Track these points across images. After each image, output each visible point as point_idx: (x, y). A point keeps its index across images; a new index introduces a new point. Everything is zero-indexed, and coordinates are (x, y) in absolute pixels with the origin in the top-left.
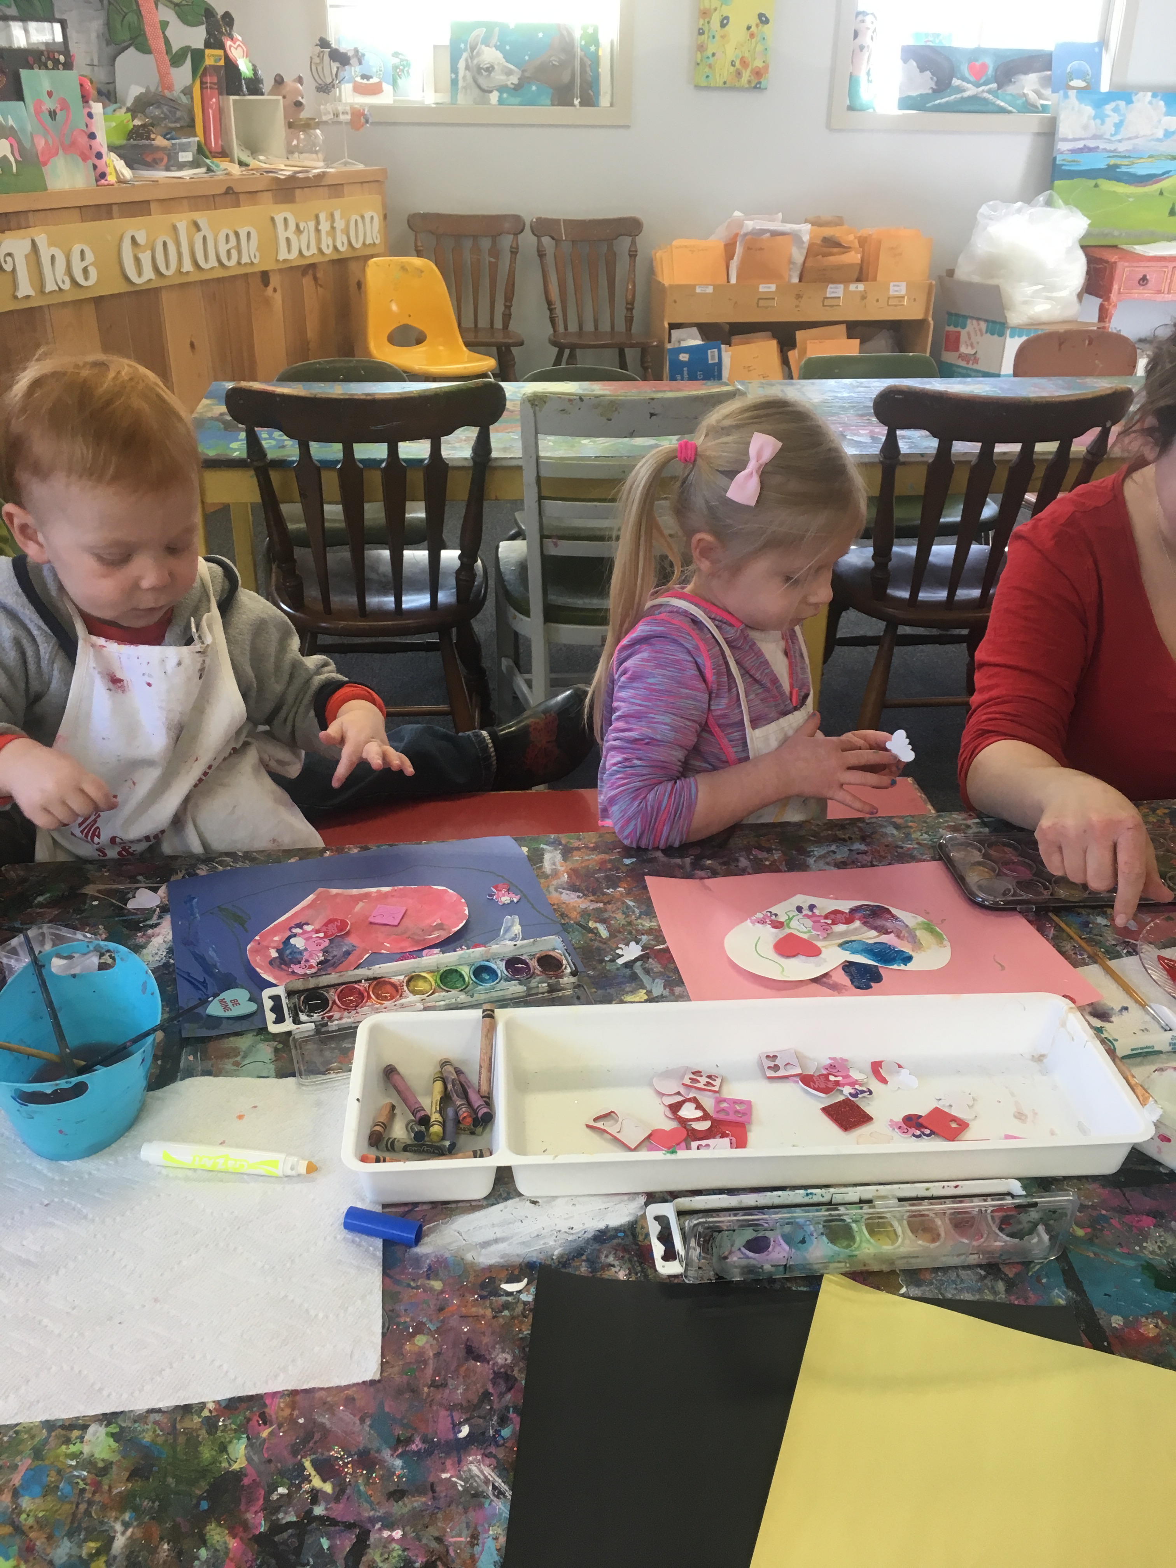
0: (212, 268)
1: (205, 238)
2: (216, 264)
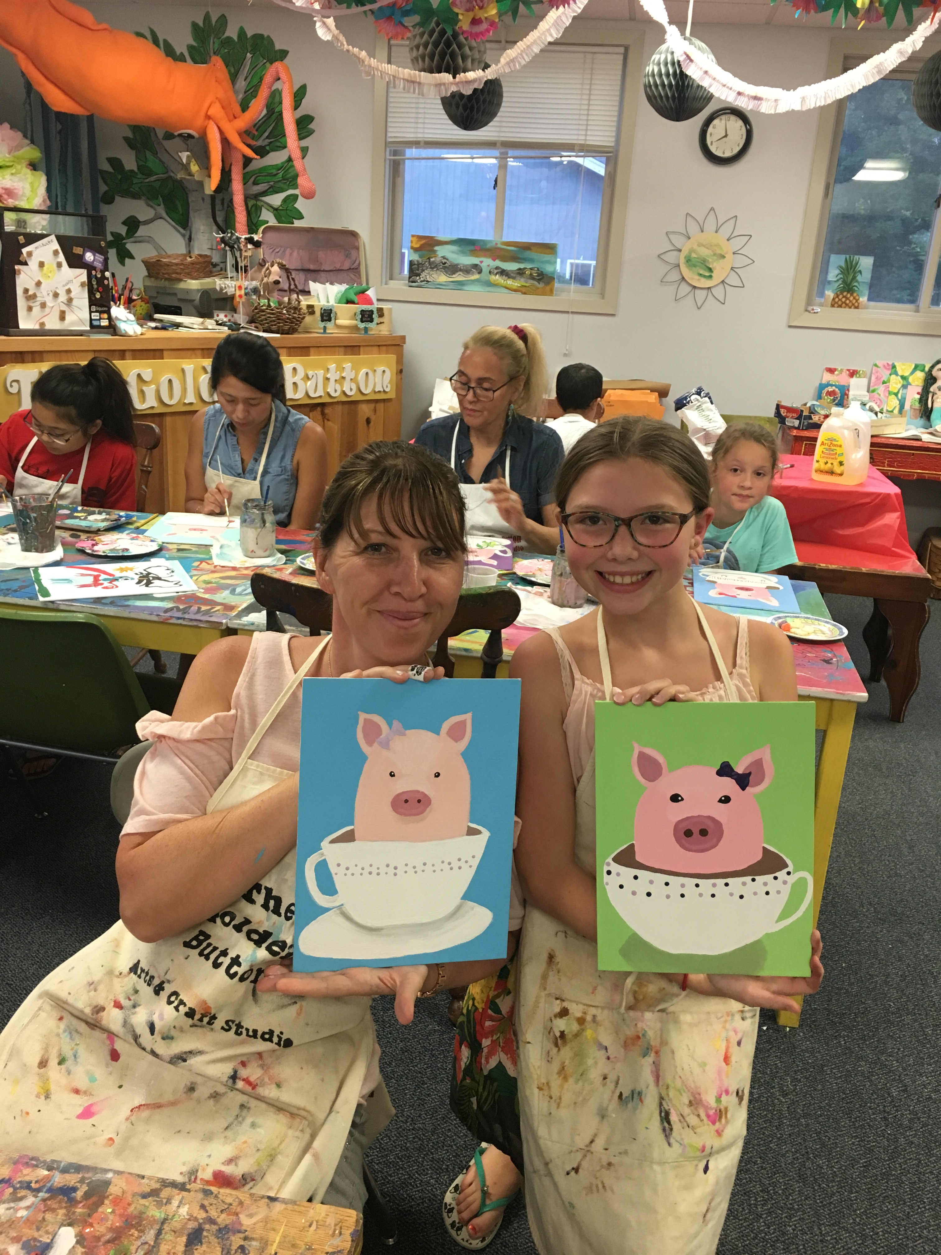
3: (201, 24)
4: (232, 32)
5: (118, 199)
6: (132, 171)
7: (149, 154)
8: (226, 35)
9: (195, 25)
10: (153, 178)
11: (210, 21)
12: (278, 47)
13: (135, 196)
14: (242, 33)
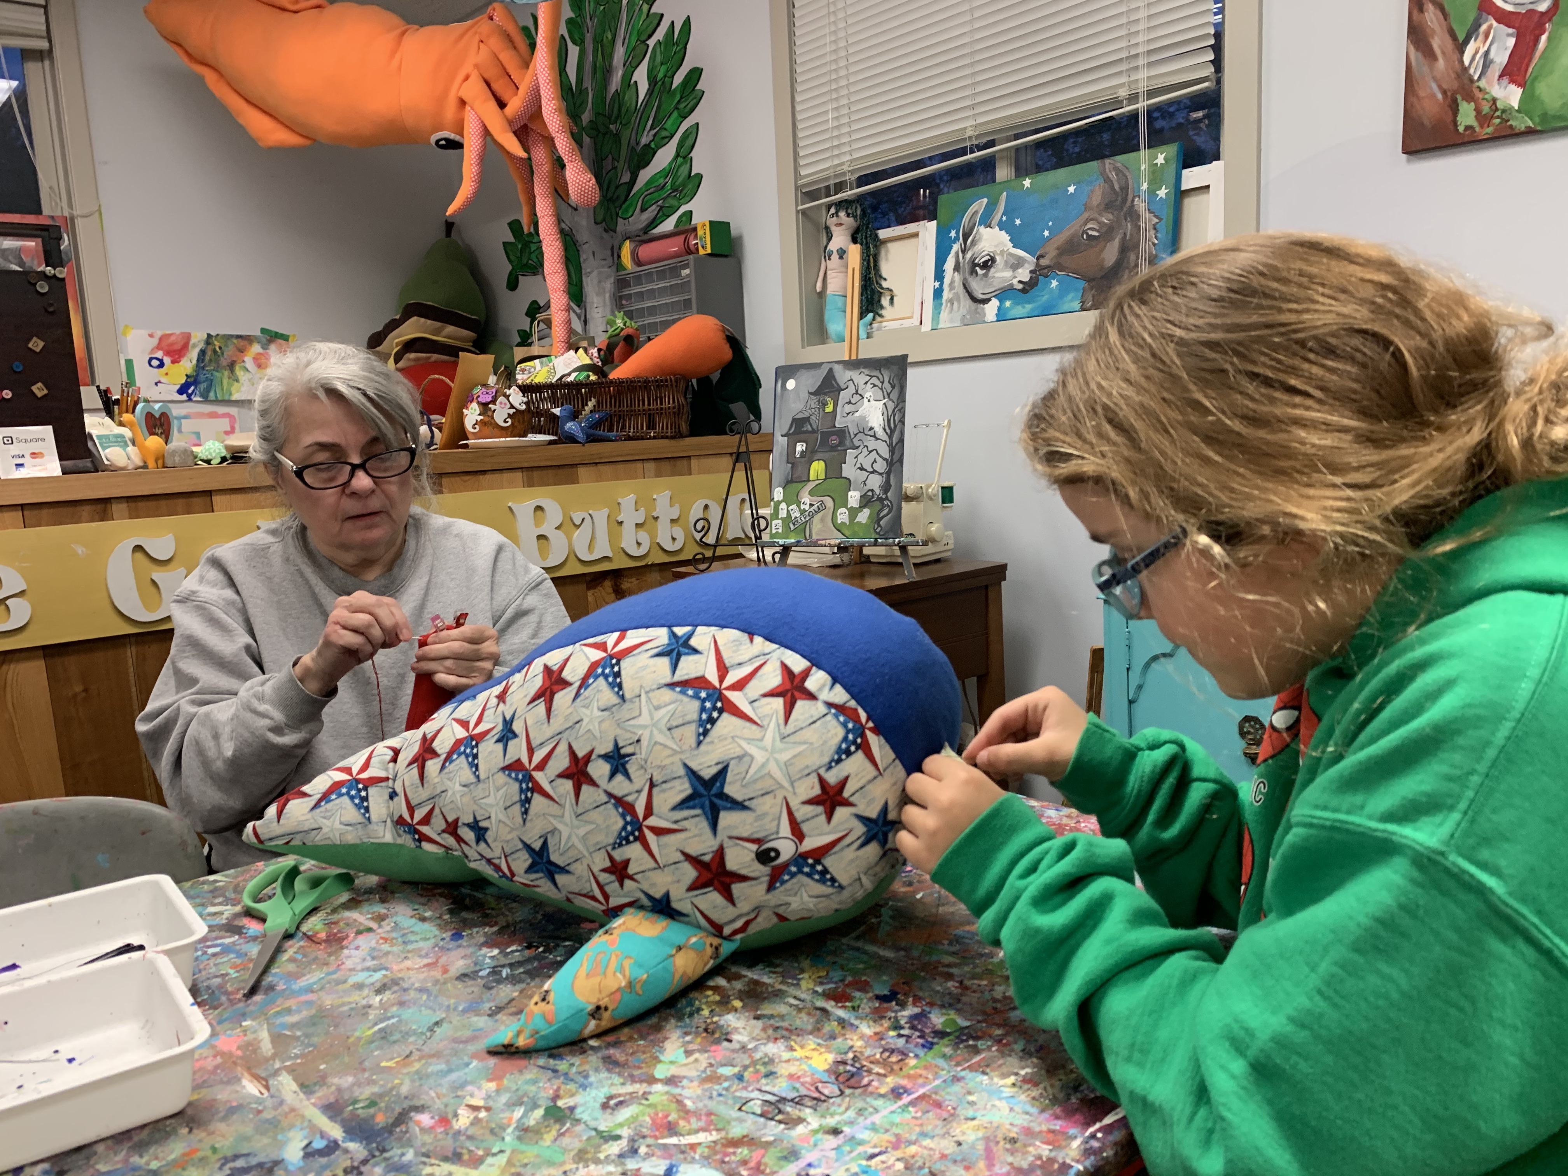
5: (521, 280)
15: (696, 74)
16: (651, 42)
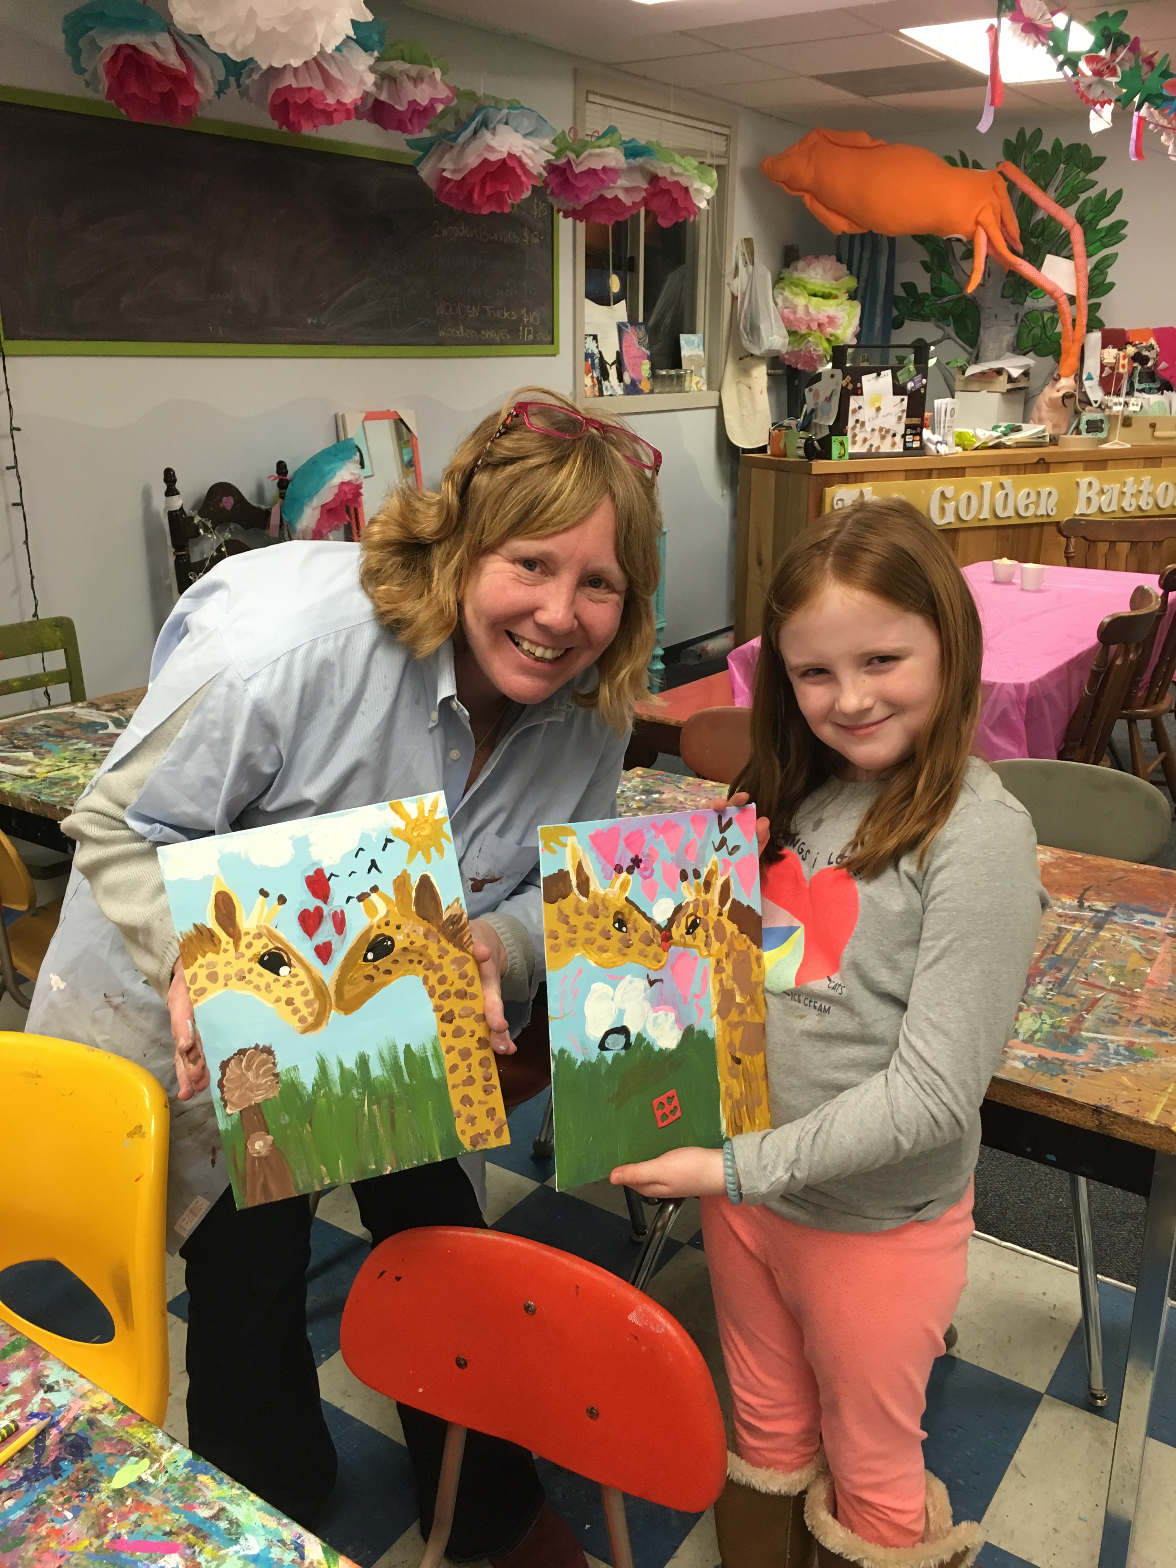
0: (1010, 517)
1: (1007, 495)
2: (1013, 514)
3: (1014, 140)
4: (1046, 145)
5: (906, 321)
6: (926, 294)
7: (944, 276)
8: (1040, 148)
9: (1007, 143)
10: (945, 300)
11: (1024, 136)
12: (1094, 154)
13: (925, 319)
14: (1057, 145)
15: (1122, 224)
16: (1083, 197)
